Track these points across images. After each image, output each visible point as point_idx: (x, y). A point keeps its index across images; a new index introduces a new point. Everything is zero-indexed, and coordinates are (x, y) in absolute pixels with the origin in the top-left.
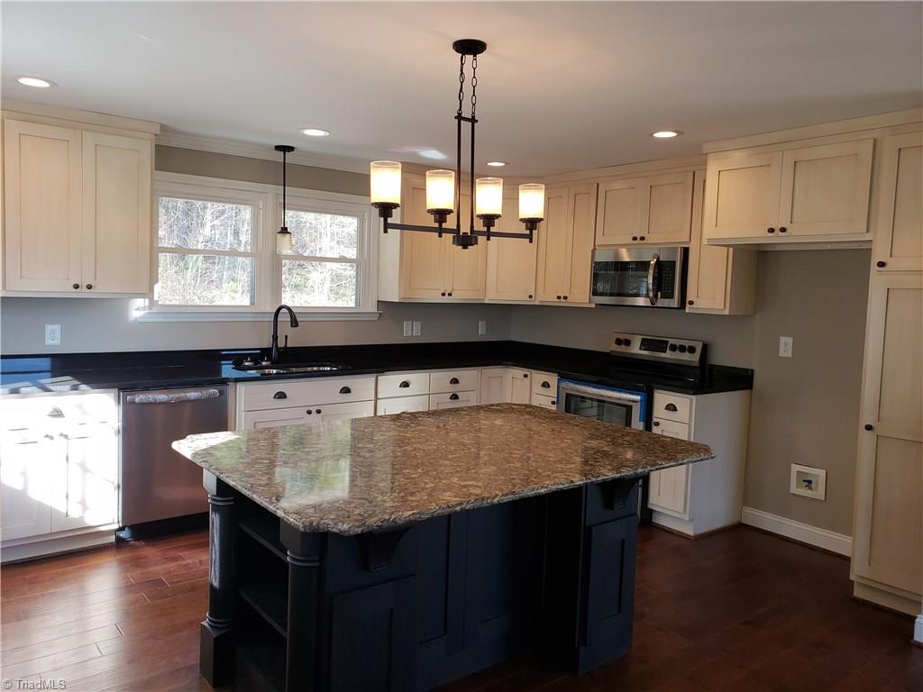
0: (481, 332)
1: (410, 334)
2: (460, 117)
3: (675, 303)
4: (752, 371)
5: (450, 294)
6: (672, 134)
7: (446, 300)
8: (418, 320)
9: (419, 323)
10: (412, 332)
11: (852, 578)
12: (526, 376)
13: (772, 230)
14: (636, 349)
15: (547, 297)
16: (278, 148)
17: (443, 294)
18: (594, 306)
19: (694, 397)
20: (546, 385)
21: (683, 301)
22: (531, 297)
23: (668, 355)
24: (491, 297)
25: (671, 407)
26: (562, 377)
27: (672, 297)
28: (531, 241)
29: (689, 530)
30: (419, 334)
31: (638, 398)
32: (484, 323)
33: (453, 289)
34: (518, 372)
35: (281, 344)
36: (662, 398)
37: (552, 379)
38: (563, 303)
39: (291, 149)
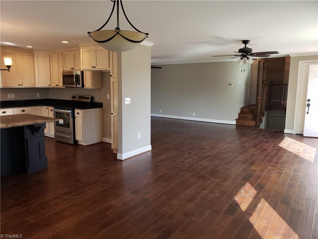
0: (38, 96)
1: (10, 98)
3: (80, 86)
4: (102, 103)
5: (22, 85)
6: (67, 42)
7: (20, 87)
8: (13, 93)
9: (14, 94)
10: (11, 97)
11: (112, 148)
12: (47, 108)
13: (93, 67)
14: (77, 99)
15: (53, 85)
17: (19, 85)
18: (65, 87)
19: (83, 110)
20: (52, 110)
21: (83, 86)
22: (49, 85)
23: (84, 100)
24: (38, 85)
25: (78, 113)
26: (55, 107)
27: (80, 84)
28: (9, 71)
29: (85, 144)
30: (14, 98)
31: (70, 111)
32: (39, 94)
33: (23, 84)
34: (45, 107)
36: (77, 111)
37: (52, 108)
38: (57, 87)
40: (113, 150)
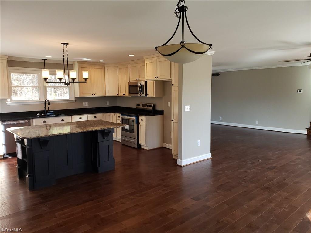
0: (108, 104)
2: (64, 58)
3: (144, 95)
4: (163, 110)
5: (94, 95)
6: (134, 55)
9: (88, 103)
10: (86, 105)
11: (172, 154)
12: (115, 115)
13: (156, 77)
14: (141, 107)
15: (121, 95)
16: (42, 59)
17: (92, 95)
18: (130, 96)
19: (146, 117)
20: (119, 117)
21: (146, 95)
22: (117, 94)
23: (147, 108)
24: (108, 95)
25: (142, 120)
26: (122, 114)
27: (144, 94)
28: (86, 83)
29: (147, 148)
30: (88, 105)
31: (135, 118)
32: (108, 102)
33: (95, 93)
34: (113, 114)
35: (47, 109)
36: (141, 118)
37: (119, 115)
38: (124, 96)
39: (46, 59)
40: (173, 155)
